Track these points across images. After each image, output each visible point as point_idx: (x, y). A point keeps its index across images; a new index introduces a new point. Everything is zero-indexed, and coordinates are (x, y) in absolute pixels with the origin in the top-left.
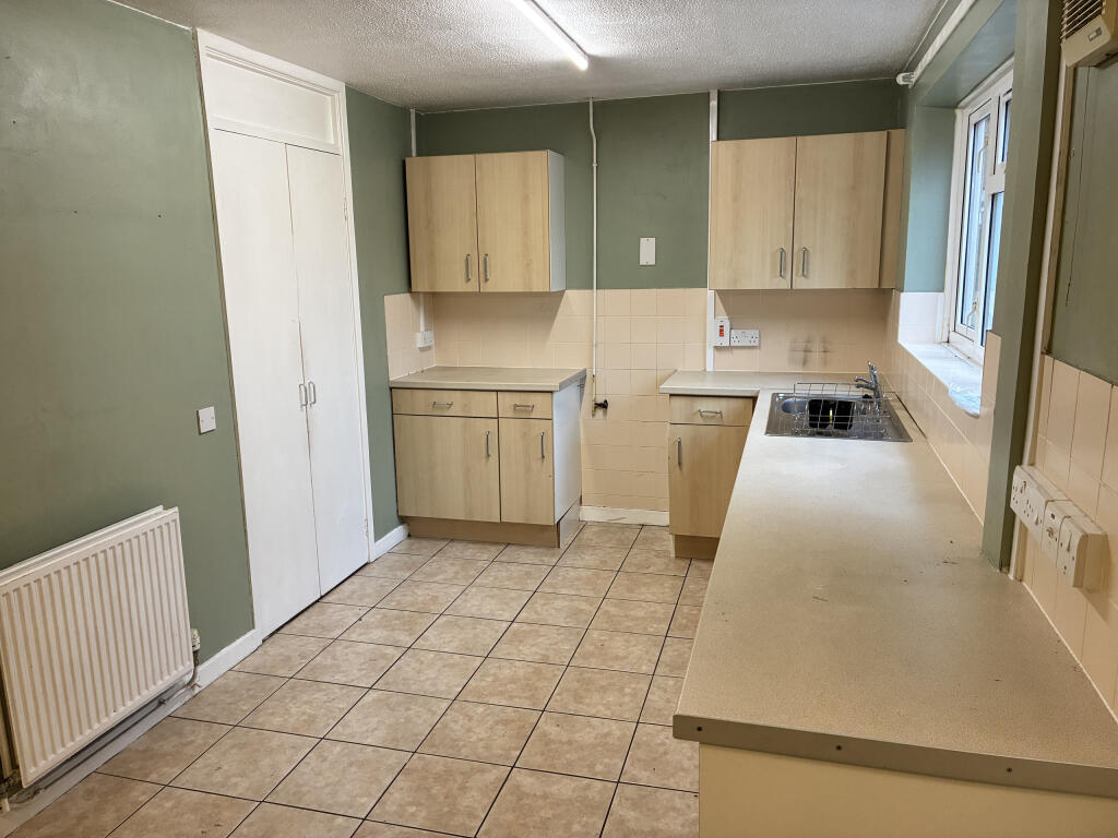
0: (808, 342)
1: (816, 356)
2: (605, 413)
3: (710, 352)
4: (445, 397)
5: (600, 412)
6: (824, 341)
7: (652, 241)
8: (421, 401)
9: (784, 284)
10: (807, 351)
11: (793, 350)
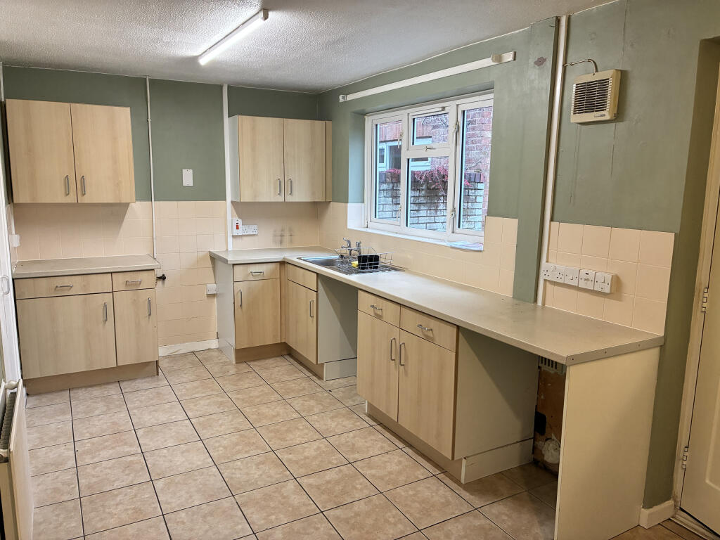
0: (282, 231)
1: (287, 238)
2: (163, 283)
3: (230, 239)
4: (66, 281)
5: (160, 283)
6: (290, 230)
7: (191, 171)
8: (43, 287)
9: (281, 199)
10: (282, 236)
11: (275, 236)
